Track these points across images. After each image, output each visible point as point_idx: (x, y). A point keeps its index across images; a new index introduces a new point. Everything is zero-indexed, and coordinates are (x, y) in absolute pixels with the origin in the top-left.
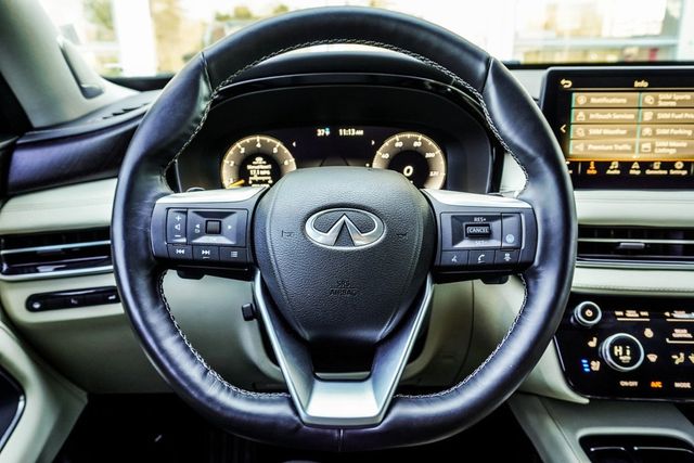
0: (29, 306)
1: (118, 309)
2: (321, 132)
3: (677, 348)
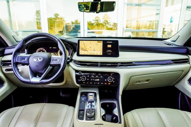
0: (6, 70)
1: (12, 72)
2: (50, 48)
3: (92, 78)
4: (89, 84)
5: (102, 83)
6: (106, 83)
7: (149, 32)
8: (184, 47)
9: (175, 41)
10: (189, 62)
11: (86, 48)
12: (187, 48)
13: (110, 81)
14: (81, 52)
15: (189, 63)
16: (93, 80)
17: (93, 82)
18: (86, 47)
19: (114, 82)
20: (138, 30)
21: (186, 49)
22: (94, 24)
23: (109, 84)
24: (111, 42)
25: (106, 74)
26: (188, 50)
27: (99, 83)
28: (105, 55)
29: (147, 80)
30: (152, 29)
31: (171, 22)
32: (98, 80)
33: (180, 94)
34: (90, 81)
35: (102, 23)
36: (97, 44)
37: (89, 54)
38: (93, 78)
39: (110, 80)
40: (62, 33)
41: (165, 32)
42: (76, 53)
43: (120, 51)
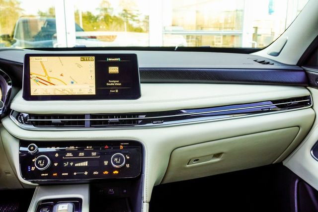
3: (66, 161)
4: (59, 176)
5: (95, 173)
6: (106, 172)
7: (224, 36)
8: (298, 68)
9: (277, 54)
10: (311, 104)
11: (49, 78)
12: (304, 71)
13: (117, 166)
14: (36, 89)
15: (312, 107)
16: (72, 164)
17: (71, 169)
18: (50, 74)
19: (128, 166)
20: (199, 32)
21: (303, 74)
22: (98, 17)
23: (116, 172)
24: (118, 59)
25: (107, 147)
26: (307, 75)
27: (86, 173)
28: (102, 93)
29: (217, 155)
30: (231, 30)
31: (270, 12)
32: (86, 164)
33: (296, 182)
34: (60, 169)
35: (117, 16)
36: (79, 66)
37: (58, 93)
38: (70, 160)
39: (117, 161)
40: (10, 41)
41: (259, 37)
42: (21, 93)
43: (141, 83)
